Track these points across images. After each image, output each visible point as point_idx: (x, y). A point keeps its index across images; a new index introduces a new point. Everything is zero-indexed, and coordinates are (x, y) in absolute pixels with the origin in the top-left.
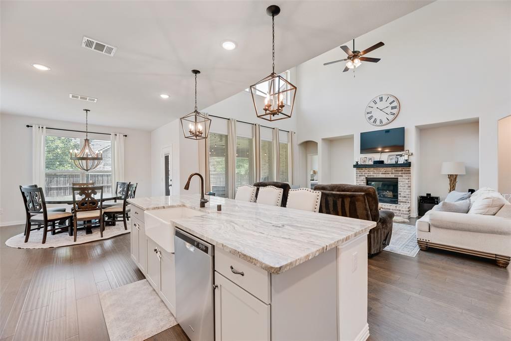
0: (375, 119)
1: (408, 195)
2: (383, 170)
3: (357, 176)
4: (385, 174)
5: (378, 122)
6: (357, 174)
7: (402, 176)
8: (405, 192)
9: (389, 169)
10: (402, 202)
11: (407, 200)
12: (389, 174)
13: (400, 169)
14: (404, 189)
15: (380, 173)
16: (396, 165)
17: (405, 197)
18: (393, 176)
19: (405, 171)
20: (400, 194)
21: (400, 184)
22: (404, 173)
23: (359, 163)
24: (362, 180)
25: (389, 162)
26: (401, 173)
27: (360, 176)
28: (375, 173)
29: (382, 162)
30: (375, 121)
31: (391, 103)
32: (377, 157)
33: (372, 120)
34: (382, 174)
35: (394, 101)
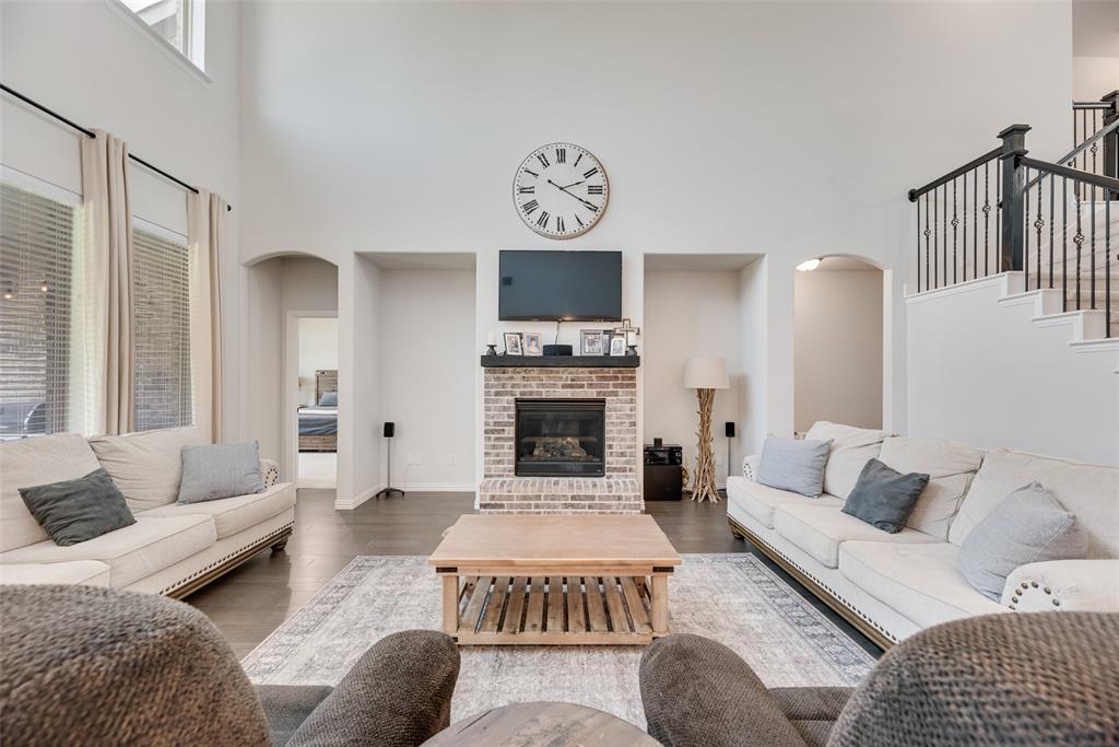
0: (545, 214)
1: (630, 447)
2: (566, 374)
3: (487, 393)
4: (572, 386)
5: (552, 226)
6: (486, 386)
7: (616, 394)
8: (623, 440)
9: (584, 373)
10: (615, 469)
11: (628, 462)
12: (582, 386)
13: (611, 372)
14: (620, 432)
15: (555, 386)
16: (604, 362)
17: (622, 454)
18: (592, 394)
19: (623, 378)
20: (610, 447)
21: (611, 417)
22: (622, 386)
23: (499, 351)
24: (505, 409)
25: (588, 351)
26: (615, 386)
27: (497, 394)
28: (543, 386)
29: (566, 351)
30: (543, 220)
31: (588, 175)
32: (549, 334)
33: (536, 215)
34: (564, 386)
35: (594, 171)
